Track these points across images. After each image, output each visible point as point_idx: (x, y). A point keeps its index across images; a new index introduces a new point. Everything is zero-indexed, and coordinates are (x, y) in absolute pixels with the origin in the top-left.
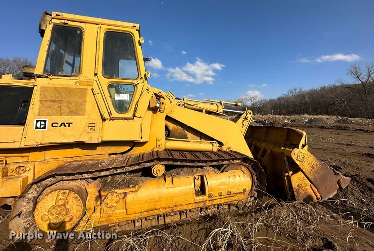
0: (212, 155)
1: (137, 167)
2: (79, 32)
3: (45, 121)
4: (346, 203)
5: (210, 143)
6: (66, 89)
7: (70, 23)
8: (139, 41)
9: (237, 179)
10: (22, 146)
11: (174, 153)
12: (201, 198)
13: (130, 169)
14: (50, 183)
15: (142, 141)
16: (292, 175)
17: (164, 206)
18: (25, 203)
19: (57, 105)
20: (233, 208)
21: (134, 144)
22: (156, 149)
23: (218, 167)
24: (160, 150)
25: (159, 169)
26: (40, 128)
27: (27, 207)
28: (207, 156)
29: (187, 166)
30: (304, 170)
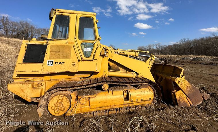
0: (133, 80)
1: (95, 85)
2: (68, 18)
3: (52, 61)
4: (207, 108)
5: (132, 73)
6: (62, 46)
7: (64, 14)
8: (96, 21)
9: (146, 92)
10: (42, 73)
11: (113, 78)
12: (127, 102)
13: (91, 86)
14: (55, 92)
15: (97, 72)
16: (176, 92)
17: (108, 105)
18: (43, 101)
19: (57, 54)
20: (144, 108)
21: (93, 73)
22: (104, 76)
23: (136, 86)
24: (106, 76)
25: (106, 86)
26: (50, 65)
27: (44, 102)
28: (130, 80)
29: (119, 85)
30: (183, 89)
